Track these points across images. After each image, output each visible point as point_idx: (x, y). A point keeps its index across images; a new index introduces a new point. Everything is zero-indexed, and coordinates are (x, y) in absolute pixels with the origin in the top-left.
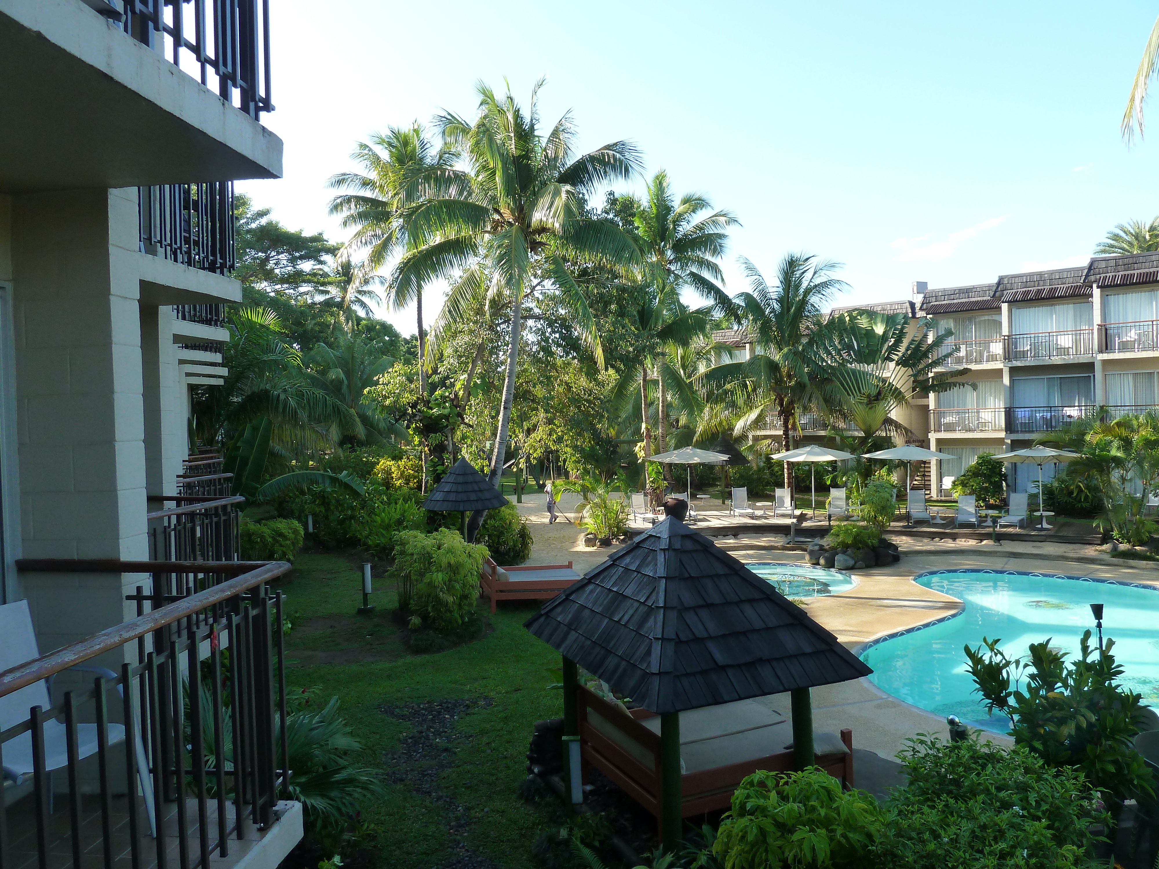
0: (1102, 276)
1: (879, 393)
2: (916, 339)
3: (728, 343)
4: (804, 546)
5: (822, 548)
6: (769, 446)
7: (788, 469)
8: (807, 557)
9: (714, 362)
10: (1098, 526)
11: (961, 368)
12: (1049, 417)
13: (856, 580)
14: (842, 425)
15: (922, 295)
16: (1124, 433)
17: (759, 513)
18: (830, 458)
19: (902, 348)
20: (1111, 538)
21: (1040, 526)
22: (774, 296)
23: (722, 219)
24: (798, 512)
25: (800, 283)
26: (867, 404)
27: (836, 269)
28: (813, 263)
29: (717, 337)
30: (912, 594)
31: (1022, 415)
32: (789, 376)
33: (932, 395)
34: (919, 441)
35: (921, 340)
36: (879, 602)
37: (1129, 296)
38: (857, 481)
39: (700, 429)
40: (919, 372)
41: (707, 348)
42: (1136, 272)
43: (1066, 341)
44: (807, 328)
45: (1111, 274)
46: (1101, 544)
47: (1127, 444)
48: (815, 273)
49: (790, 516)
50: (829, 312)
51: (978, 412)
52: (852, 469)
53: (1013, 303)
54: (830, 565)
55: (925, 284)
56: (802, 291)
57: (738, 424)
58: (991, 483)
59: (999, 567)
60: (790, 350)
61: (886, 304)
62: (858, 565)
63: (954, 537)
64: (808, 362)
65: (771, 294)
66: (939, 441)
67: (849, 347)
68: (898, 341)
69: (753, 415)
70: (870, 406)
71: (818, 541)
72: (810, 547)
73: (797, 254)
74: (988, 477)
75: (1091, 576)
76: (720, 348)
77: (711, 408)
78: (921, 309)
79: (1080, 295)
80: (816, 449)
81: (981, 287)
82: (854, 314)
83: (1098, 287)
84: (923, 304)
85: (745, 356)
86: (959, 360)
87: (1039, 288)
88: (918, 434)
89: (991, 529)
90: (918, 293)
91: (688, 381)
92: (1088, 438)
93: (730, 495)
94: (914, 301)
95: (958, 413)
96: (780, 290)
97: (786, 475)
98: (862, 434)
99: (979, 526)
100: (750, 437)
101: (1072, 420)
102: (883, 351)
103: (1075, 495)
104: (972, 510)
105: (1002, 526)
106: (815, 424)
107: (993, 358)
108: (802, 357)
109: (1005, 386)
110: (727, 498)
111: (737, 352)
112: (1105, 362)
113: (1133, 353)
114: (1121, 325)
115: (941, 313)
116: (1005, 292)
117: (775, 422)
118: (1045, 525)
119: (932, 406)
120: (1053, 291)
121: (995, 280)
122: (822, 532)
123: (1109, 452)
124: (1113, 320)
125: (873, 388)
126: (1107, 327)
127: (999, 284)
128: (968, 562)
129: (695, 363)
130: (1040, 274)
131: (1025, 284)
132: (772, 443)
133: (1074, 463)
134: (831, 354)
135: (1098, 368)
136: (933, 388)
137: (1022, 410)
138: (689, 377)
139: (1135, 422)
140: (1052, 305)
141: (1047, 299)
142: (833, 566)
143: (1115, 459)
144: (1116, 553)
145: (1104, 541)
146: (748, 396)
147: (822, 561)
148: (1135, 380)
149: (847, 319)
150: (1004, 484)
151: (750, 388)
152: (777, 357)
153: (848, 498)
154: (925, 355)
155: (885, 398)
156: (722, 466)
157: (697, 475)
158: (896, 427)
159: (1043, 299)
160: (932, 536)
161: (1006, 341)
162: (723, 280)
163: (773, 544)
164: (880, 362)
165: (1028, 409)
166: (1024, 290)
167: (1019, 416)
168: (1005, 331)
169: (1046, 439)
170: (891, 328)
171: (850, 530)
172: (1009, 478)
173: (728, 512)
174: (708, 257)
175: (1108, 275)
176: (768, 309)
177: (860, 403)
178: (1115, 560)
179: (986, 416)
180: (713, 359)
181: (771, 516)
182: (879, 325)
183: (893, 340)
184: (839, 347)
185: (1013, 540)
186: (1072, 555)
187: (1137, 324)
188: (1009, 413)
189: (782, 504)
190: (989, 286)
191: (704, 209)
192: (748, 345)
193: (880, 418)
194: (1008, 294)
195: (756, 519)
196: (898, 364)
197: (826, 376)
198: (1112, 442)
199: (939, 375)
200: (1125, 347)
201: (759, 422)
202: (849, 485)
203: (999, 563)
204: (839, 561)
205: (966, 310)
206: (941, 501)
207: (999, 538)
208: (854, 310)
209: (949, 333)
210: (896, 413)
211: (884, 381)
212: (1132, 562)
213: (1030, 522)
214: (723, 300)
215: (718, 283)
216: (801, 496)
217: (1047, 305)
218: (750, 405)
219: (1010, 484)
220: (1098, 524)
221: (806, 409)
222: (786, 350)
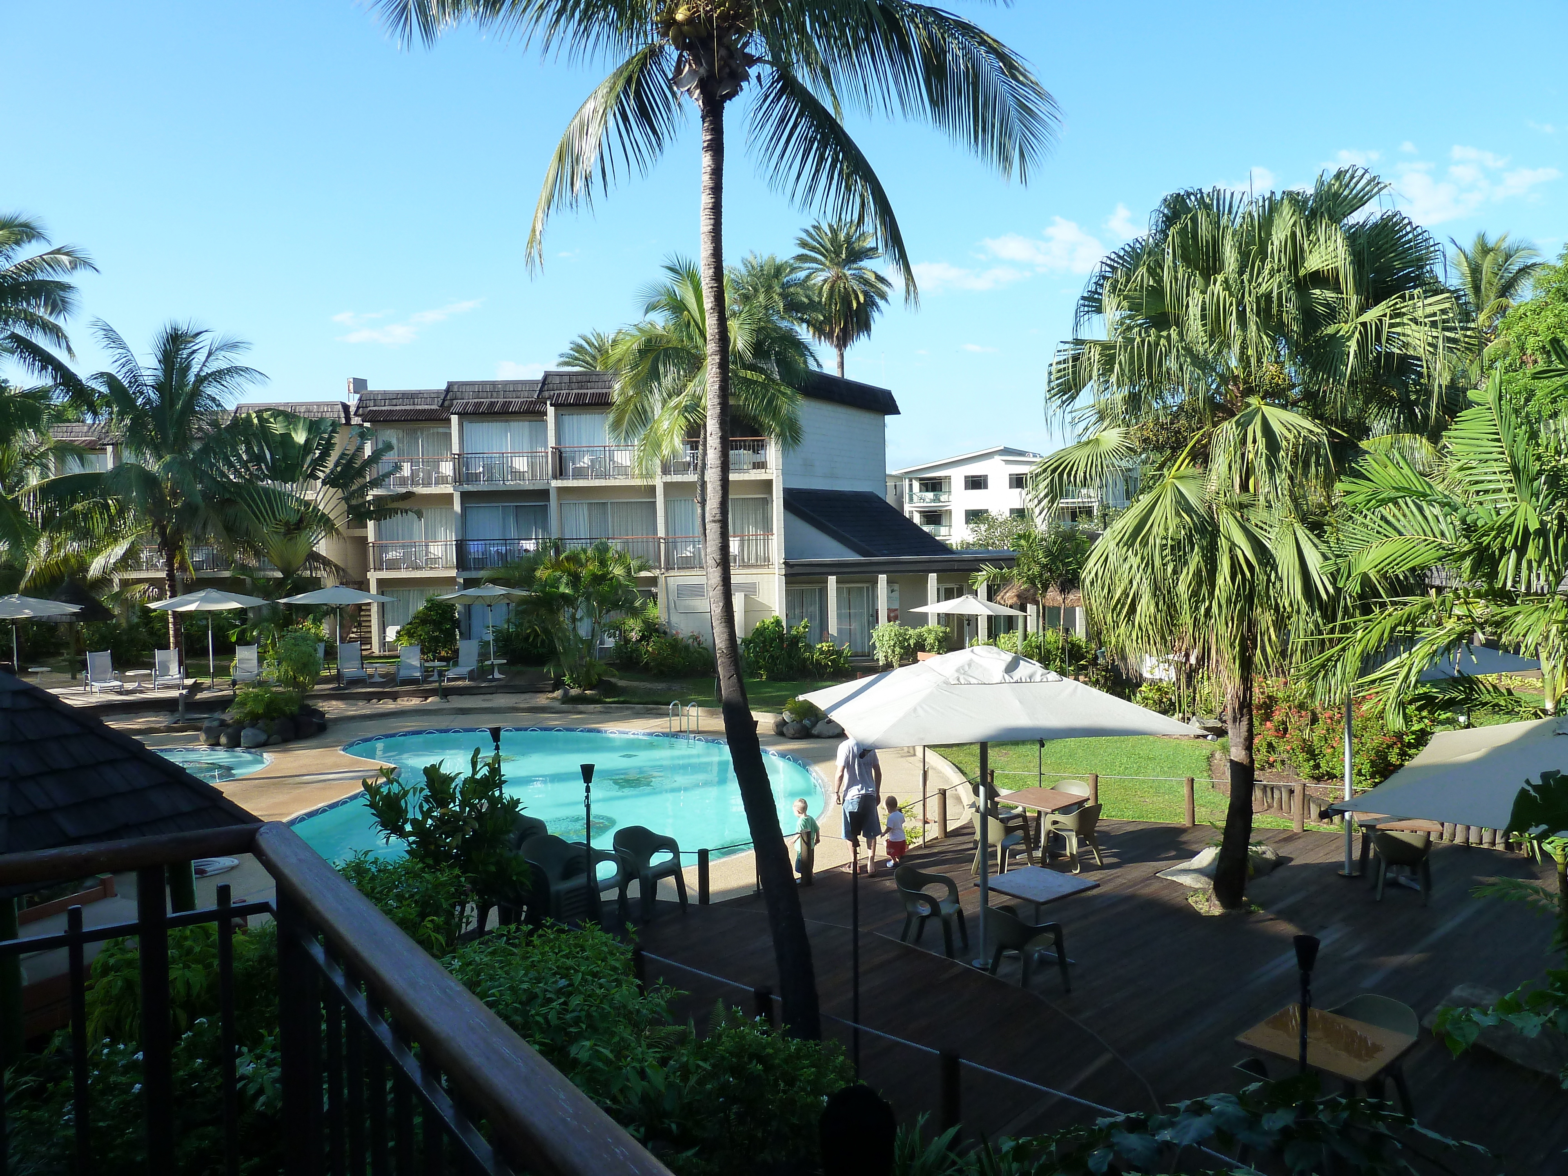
0: (556, 392)
1: (301, 520)
2: (347, 452)
3: (76, 443)
4: (199, 725)
5: (223, 723)
6: (145, 593)
7: (175, 624)
8: (203, 737)
9: (53, 469)
10: (549, 672)
11: (404, 490)
12: (504, 552)
13: (268, 757)
14: (253, 563)
15: (357, 396)
16: (572, 567)
17: (129, 686)
18: (235, 605)
19: (330, 463)
20: (563, 683)
21: (491, 677)
22: (150, 381)
23: (65, 259)
24: (189, 682)
25: (188, 367)
26: (285, 535)
27: (239, 351)
28: (204, 343)
29: (58, 434)
30: (338, 766)
31: (475, 549)
32: (174, 494)
33: (371, 524)
34: (355, 583)
35: (354, 454)
36: (297, 779)
37: (583, 417)
38: (273, 636)
39: (32, 567)
40: (352, 494)
41: (42, 449)
42: (589, 391)
43: (521, 464)
44: (200, 429)
45: (565, 392)
46: (553, 692)
47: (575, 580)
48: (210, 354)
49: (177, 687)
50: (234, 408)
51: (427, 546)
52: (267, 620)
53: (463, 415)
54: (234, 743)
55: (364, 382)
56: (191, 378)
57: (96, 561)
58: (441, 631)
59: (443, 726)
60: (174, 459)
61: (312, 404)
62: (272, 740)
63: (394, 697)
64: (201, 476)
65: (145, 378)
66: (380, 582)
67: (258, 459)
68: (325, 454)
69: (119, 550)
70: (288, 537)
71: (218, 715)
72: (206, 724)
73: (183, 327)
74: (437, 625)
75: (540, 726)
76: (63, 450)
77: (52, 539)
78: (356, 414)
79: (534, 412)
80: (214, 593)
81: (429, 392)
82: (266, 415)
83: (551, 405)
84: (358, 408)
85: (107, 463)
86: (403, 481)
87: (493, 400)
88: (353, 573)
89: (437, 684)
90: (355, 392)
91: (10, 497)
92: (538, 574)
93: (84, 666)
94: (348, 404)
95: (403, 546)
96: (159, 373)
97: (171, 632)
98: (279, 575)
99: (425, 680)
100: (116, 581)
101: (528, 554)
102: (305, 466)
103: (531, 640)
104: (417, 663)
105: (449, 680)
106: (216, 562)
107: (442, 480)
108: (194, 469)
109: (456, 513)
110: (80, 671)
111: (92, 457)
112: (560, 489)
113: (586, 481)
114: (576, 449)
115: (380, 421)
116: (455, 402)
117: (155, 560)
118: (497, 675)
119: (371, 538)
120: (507, 404)
121: (444, 387)
122: (223, 704)
123: (558, 588)
124: (568, 443)
125: (292, 513)
126: (563, 450)
127: (448, 391)
128: (409, 724)
129: (21, 470)
130: (494, 384)
131: (477, 394)
132: (149, 588)
133: (524, 601)
134: (234, 466)
135: (553, 495)
136: (369, 515)
137: (475, 543)
138: (11, 491)
139: (583, 556)
140: (507, 421)
141: (500, 413)
142: (238, 745)
143: (563, 596)
144: (568, 699)
145: (555, 688)
146: (112, 521)
147: (223, 740)
148: (589, 510)
149: (256, 421)
150: (457, 632)
151: (113, 510)
152: (153, 466)
153: (261, 659)
154: (360, 473)
155: (309, 526)
156: (71, 624)
157: (27, 641)
158: (324, 565)
159: (496, 413)
160: (368, 697)
161: (457, 461)
162: (69, 349)
163: (153, 725)
164: (301, 479)
165: (483, 542)
166: (476, 400)
167: (472, 551)
168: (456, 449)
169: (496, 576)
170: (316, 436)
171: (261, 695)
172: (462, 624)
173: (82, 688)
174: (41, 312)
175: (562, 392)
176: (140, 399)
177: (276, 532)
178: (565, 707)
179: (436, 550)
180: (52, 466)
181: (148, 689)
182: (299, 432)
183: (318, 452)
184: (245, 457)
185: (461, 695)
186: (522, 706)
187: (591, 449)
188: (461, 547)
189: (165, 671)
190: (438, 392)
191: (33, 242)
192: (110, 449)
193: (302, 552)
194: (458, 405)
195: (126, 695)
196: (324, 483)
197: (227, 496)
198: (561, 577)
199: (377, 498)
200: (579, 473)
201: (129, 559)
202: (263, 641)
203: (444, 722)
204: (246, 736)
205: (411, 420)
206: (385, 657)
207: (445, 693)
208: (266, 410)
209: (389, 447)
210: (323, 547)
211: (307, 504)
212: (581, 707)
213: (480, 673)
214: (67, 379)
215: (60, 355)
216: (195, 662)
217: (502, 421)
218: (113, 536)
219: (463, 631)
220: (550, 671)
221: (199, 541)
222: (168, 458)
